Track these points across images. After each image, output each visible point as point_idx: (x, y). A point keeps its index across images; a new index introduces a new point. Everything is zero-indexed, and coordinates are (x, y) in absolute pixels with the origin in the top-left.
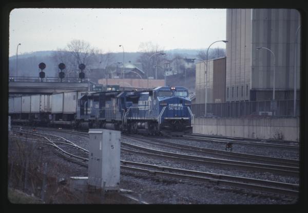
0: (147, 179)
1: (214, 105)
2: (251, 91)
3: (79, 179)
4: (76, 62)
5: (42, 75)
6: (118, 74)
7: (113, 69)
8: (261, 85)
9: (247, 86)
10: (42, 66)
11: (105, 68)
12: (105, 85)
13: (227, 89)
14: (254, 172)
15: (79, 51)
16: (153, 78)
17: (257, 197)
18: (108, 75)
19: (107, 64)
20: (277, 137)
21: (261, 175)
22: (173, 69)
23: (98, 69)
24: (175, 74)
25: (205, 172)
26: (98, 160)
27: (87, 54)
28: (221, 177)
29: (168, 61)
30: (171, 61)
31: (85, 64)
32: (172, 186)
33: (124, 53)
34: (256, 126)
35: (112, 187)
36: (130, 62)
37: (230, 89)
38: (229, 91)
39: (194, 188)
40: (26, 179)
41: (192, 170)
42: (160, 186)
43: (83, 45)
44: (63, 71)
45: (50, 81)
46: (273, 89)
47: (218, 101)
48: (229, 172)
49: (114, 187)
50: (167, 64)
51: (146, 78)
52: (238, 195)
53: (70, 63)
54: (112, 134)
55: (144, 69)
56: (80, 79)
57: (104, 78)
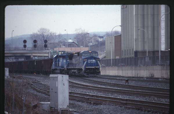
0: (84, 102)
1: (116, 60)
2: (135, 52)
3: (45, 104)
4: (42, 39)
5: (25, 46)
6: (64, 45)
7: (62, 43)
8: (140, 49)
9: (133, 49)
10: (25, 41)
11: (57, 42)
12: (58, 51)
13: (122, 51)
14: (145, 97)
15: (44, 34)
16: (82, 46)
17: (151, 112)
18: (59, 46)
19: (59, 40)
20: (150, 76)
21: (149, 98)
22: (93, 42)
23: (54, 43)
24: (94, 44)
25: (117, 97)
26: (56, 92)
27: (48, 35)
28: (126, 100)
29: (90, 38)
30: (91, 38)
31: (47, 40)
32: (99, 106)
33: (67, 34)
34: (139, 70)
35: (65, 108)
36: (70, 39)
37: (123, 51)
38: (123, 52)
39: (112, 107)
40: (13, 105)
41: (109, 96)
42: (92, 106)
43: (46, 31)
44: (36, 44)
45: (29, 49)
46: (146, 50)
47: (117, 57)
48: (131, 97)
49: (66, 108)
50: (89, 39)
51: (79, 47)
52: (139, 111)
53: (39, 40)
54: (63, 77)
55: (78, 42)
56: (45, 48)
57: (57, 47)
